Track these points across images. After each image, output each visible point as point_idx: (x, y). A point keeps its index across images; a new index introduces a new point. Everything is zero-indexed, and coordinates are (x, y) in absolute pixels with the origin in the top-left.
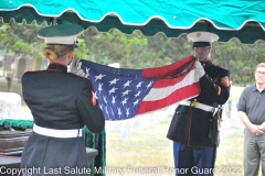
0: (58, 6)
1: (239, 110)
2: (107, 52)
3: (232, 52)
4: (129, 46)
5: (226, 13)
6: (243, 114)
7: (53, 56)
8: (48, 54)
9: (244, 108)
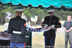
0: (17, 2)
1: (64, 27)
2: (34, 13)
3: (63, 13)
4: (39, 12)
5: (57, 4)
6: (64, 28)
7: (17, 14)
8: (16, 14)
9: (65, 26)
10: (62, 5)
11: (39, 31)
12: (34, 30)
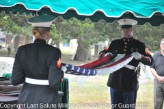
0: (39, 3)
2: (69, 32)
3: (146, 31)
4: (83, 28)
5: (141, 8)
7: (38, 34)
8: (35, 33)
9: (154, 66)
10: (155, 10)
11: (92, 74)
12: (78, 71)
